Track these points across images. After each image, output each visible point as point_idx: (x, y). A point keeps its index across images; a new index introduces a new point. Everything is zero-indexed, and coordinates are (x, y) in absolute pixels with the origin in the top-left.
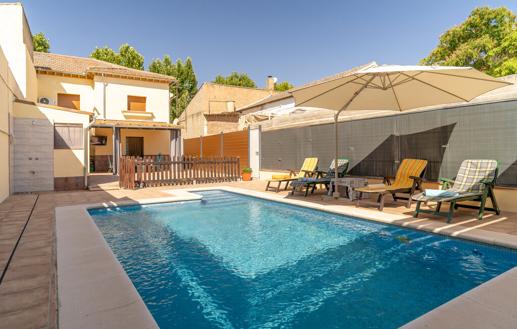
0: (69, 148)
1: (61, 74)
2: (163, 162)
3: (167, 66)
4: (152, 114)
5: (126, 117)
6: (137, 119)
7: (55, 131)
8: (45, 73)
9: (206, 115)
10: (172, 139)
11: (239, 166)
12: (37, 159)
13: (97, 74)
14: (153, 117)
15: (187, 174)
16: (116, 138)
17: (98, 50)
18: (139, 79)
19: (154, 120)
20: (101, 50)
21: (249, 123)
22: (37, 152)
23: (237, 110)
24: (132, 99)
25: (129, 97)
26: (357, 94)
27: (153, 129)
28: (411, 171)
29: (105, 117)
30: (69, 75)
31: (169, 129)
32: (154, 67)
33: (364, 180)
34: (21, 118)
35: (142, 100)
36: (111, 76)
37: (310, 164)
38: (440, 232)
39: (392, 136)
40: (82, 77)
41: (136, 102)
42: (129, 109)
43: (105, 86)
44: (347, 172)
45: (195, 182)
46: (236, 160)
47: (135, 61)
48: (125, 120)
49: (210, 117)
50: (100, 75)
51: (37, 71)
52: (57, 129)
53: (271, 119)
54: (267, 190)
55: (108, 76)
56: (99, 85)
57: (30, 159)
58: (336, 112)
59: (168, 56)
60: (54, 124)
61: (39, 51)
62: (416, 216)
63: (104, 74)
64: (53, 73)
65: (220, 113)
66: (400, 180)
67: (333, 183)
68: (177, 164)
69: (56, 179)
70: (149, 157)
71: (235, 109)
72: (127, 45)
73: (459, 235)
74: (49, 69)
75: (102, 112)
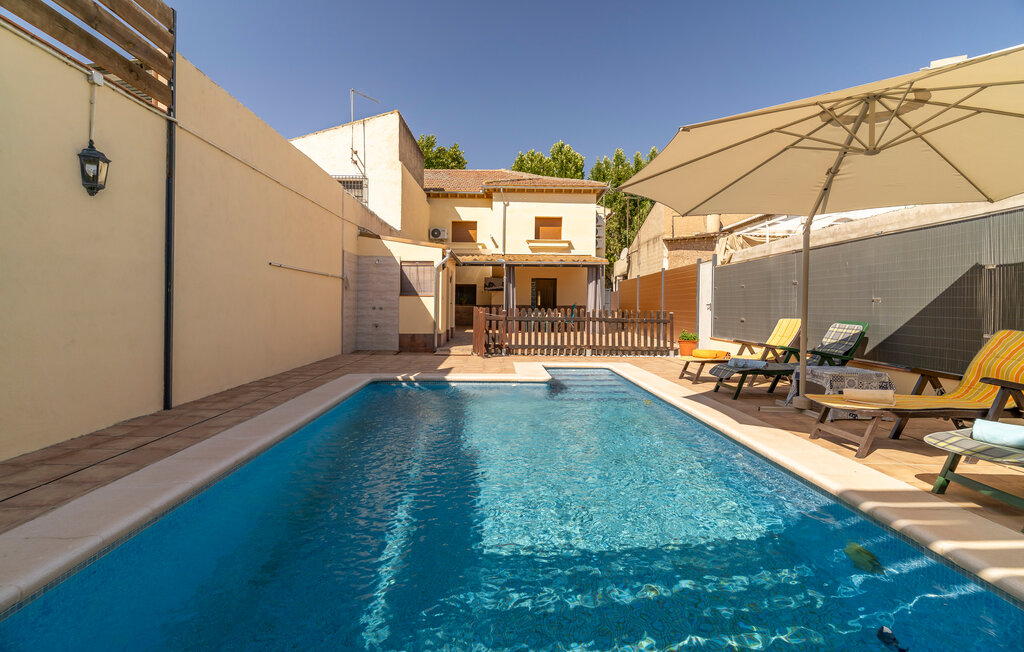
0: (417, 295)
1: (455, 195)
2: (578, 318)
3: (617, 165)
4: (570, 243)
5: (532, 249)
6: (549, 252)
7: (402, 271)
8: (438, 196)
9: (666, 241)
10: (589, 282)
11: (672, 330)
12: (381, 309)
13: (495, 190)
14: (571, 247)
15: (575, 338)
16: (509, 281)
17: (522, 156)
18: (551, 191)
19: (573, 252)
20: (525, 156)
21: (731, 251)
22: (382, 299)
23: (724, 228)
24: (541, 222)
25: (537, 218)
26: (833, 172)
27: (559, 266)
28: (1010, 363)
29: (504, 251)
30: (463, 196)
31: (584, 266)
32: (599, 170)
33: (878, 376)
34: (366, 257)
35: (556, 222)
36: (513, 191)
37: (785, 332)
38: (949, 553)
39: (978, 268)
40: (480, 196)
41: (547, 226)
42: (537, 236)
43: (506, 206)
44: (866, 352)
45: (589, 352)
46: (668, 318)
47: (570, 165)
48: (531, 253)
49: (674, 244)
50: (499, 190)
51: (429, 195)
52: (404, 268)
53: (771, 241)
54: (681, 377)
55: (510, 191)
56: (498, 205)
57: (374, 308)
58: (804, 219)
59: (621, 151)
60: (401, 262)
61: (452, 168)
62: (941, 491)
63: (504, 190)
64: (446, 196)
65: (693, 235)
66: (972, 384)
67: (798, 375)
68: (597, 323)
69: (402, 336)
70: (563, 309)
71: (721, 226)
72: (561, 142)
73: (1000, 581)
74: (443, 190)
75: (500, 245)
